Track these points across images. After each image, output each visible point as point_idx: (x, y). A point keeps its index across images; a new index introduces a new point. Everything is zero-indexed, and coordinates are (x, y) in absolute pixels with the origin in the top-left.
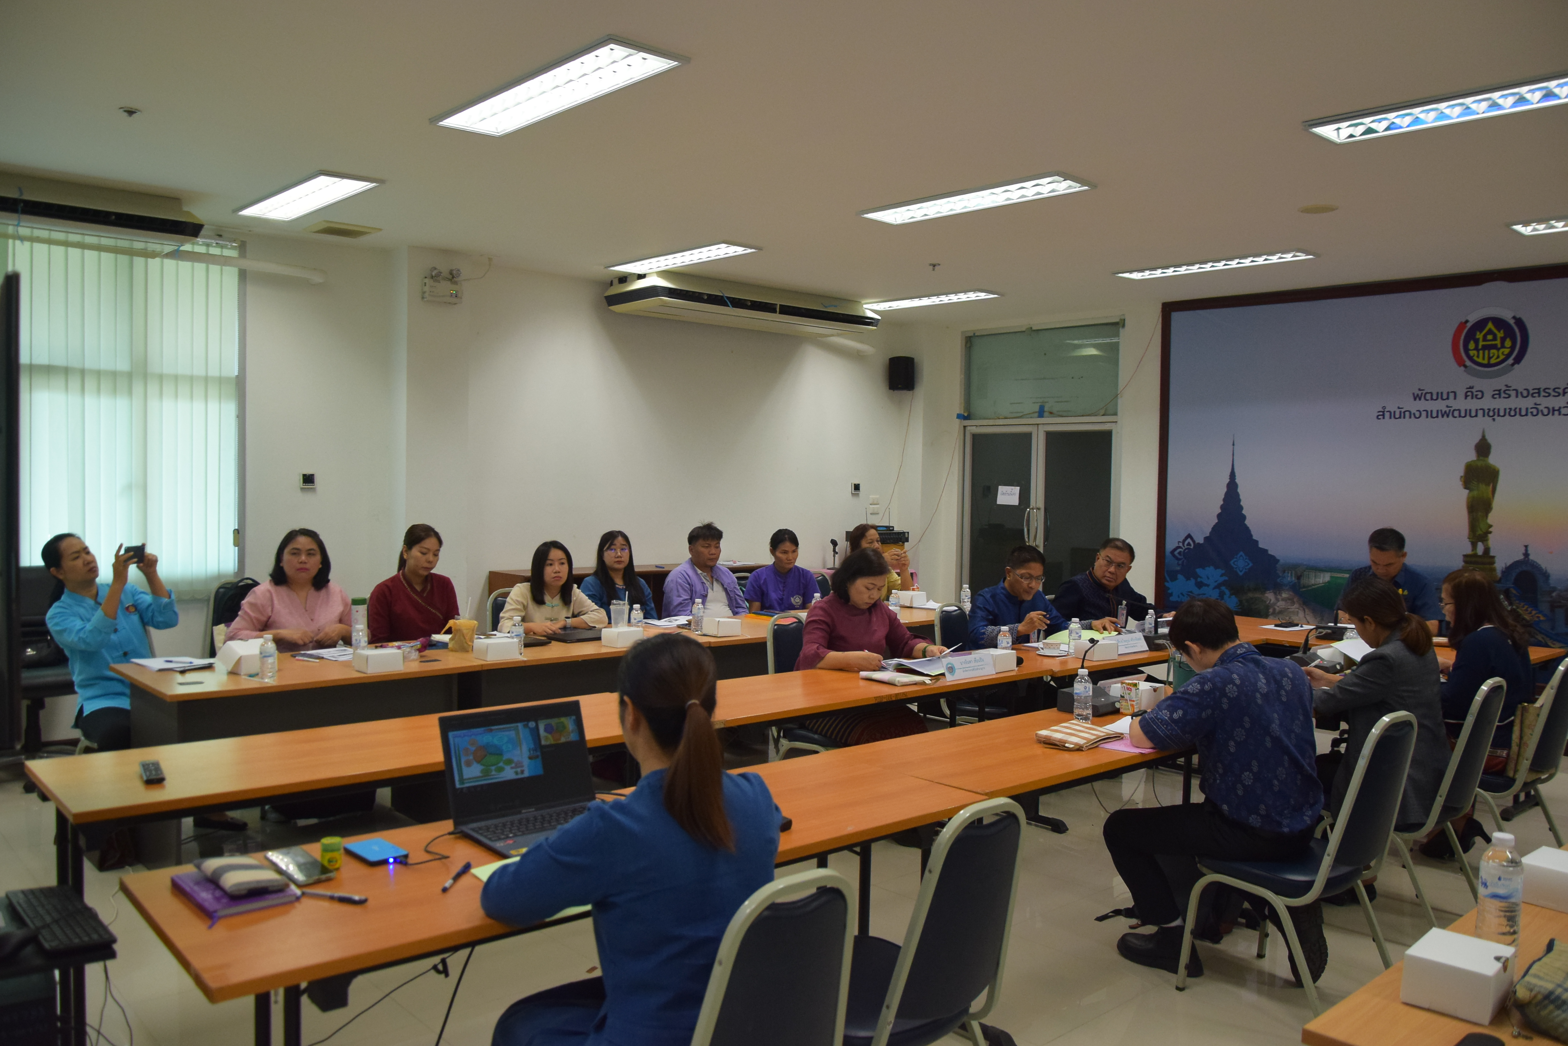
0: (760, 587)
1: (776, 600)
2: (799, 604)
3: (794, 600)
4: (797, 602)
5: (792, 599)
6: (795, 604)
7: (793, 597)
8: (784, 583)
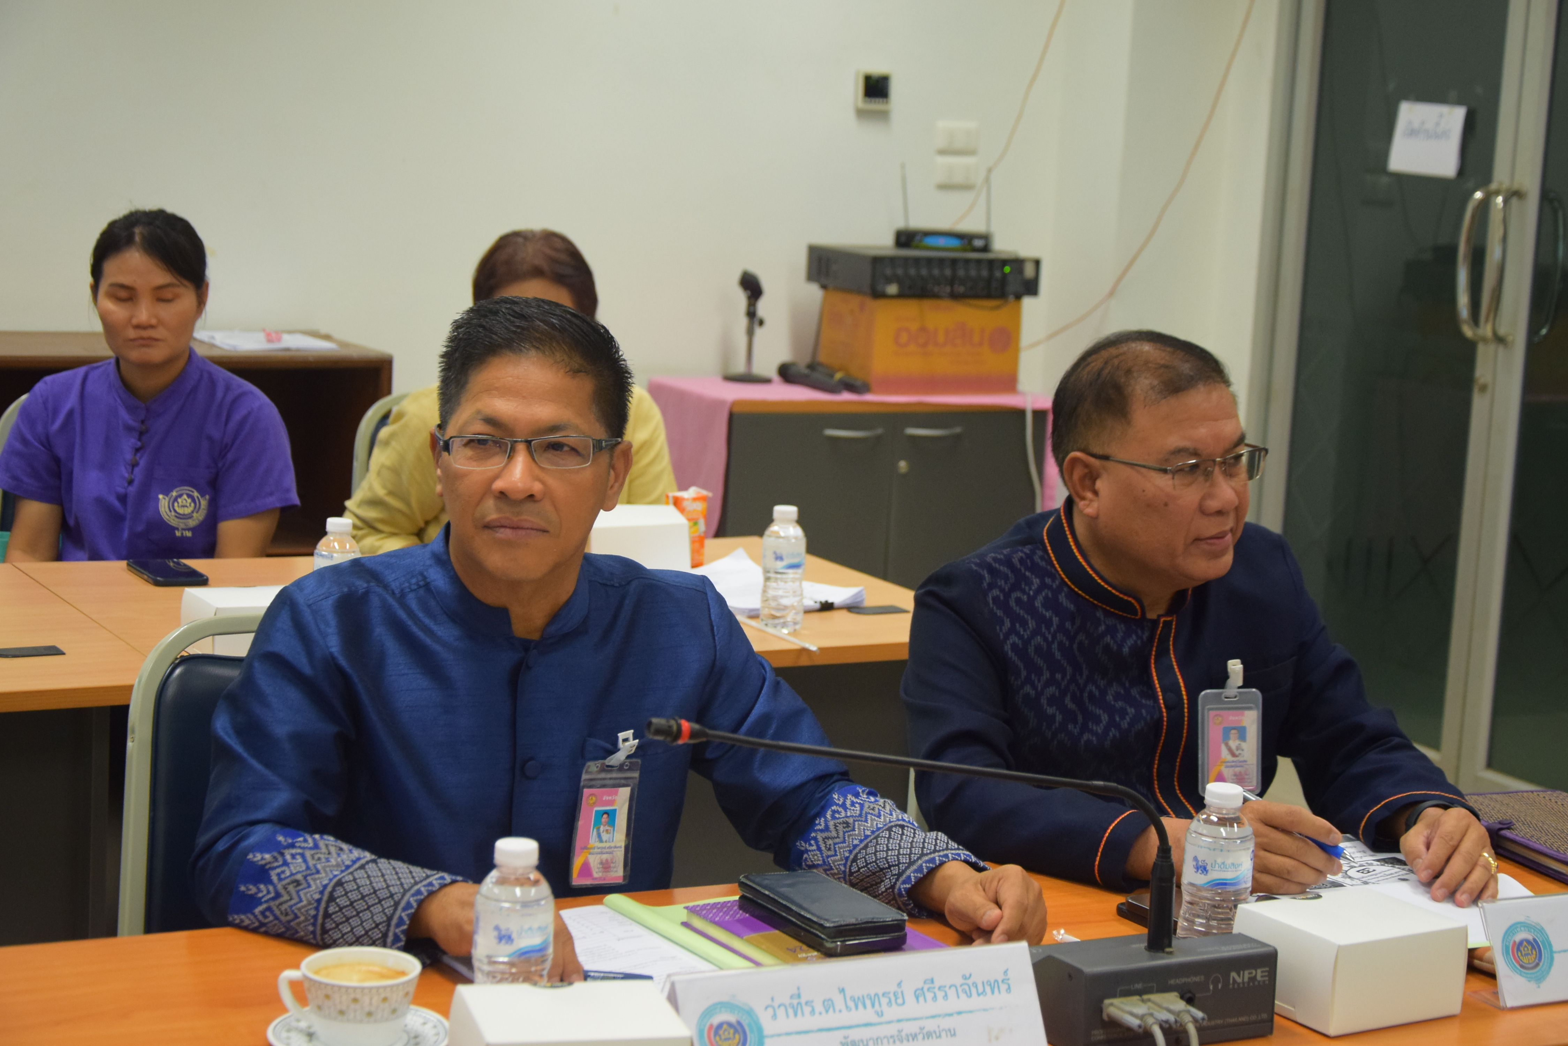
0: (47, 443)
1: (100, 501)
2: (192, 523)
3: (171, 508)
4: (180, 516)
5: (163, 502)
6: (173, 521)
7: (166, 493)
8: (141, 434)
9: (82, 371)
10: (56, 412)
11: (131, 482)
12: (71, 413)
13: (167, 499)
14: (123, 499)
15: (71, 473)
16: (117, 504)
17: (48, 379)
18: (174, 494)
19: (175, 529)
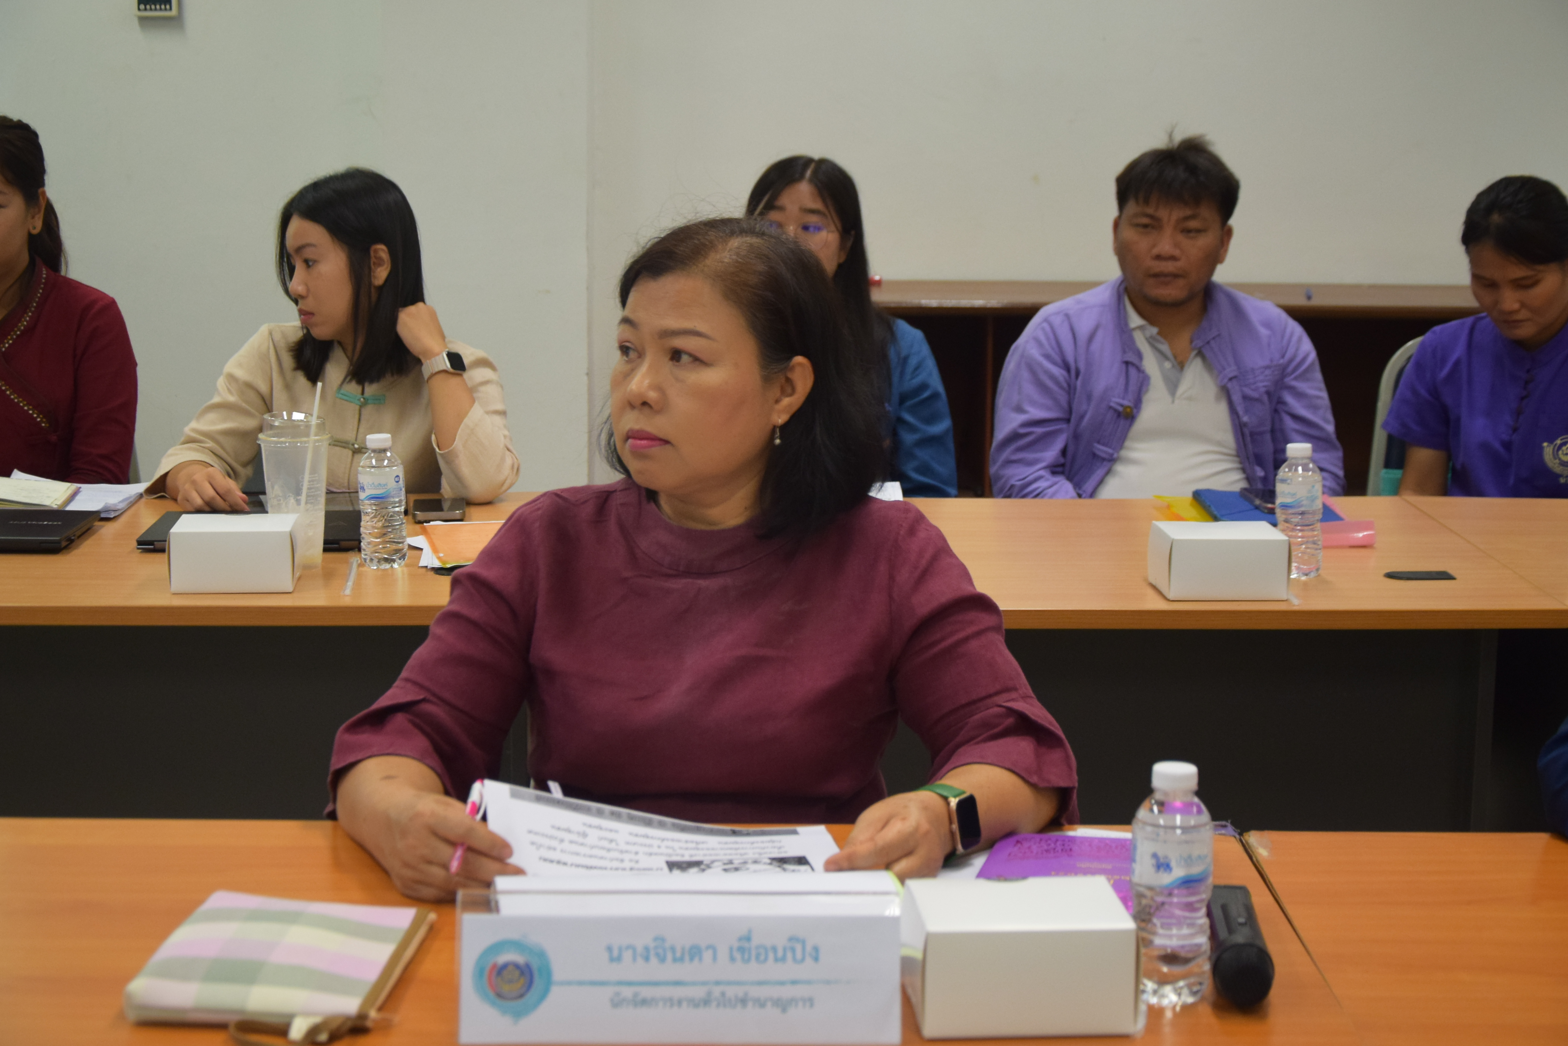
0: (1434, 392)
1: (1485, 448)
3: (1555, 455)
5: (1548, 449)
6: (1557, 469)
7: (1551, 441)
8: (1526, 383)
9: (1469, 320)
10: (1444, 361)
11: (1515, 430)
12: (1457, 363)
13: (1552, 447)
14: (1507, 446)
15: (1458, 419)
16: (1501, 450)
17: (1437, 328)
18: (1559, 442)
19: (1559, 476)
